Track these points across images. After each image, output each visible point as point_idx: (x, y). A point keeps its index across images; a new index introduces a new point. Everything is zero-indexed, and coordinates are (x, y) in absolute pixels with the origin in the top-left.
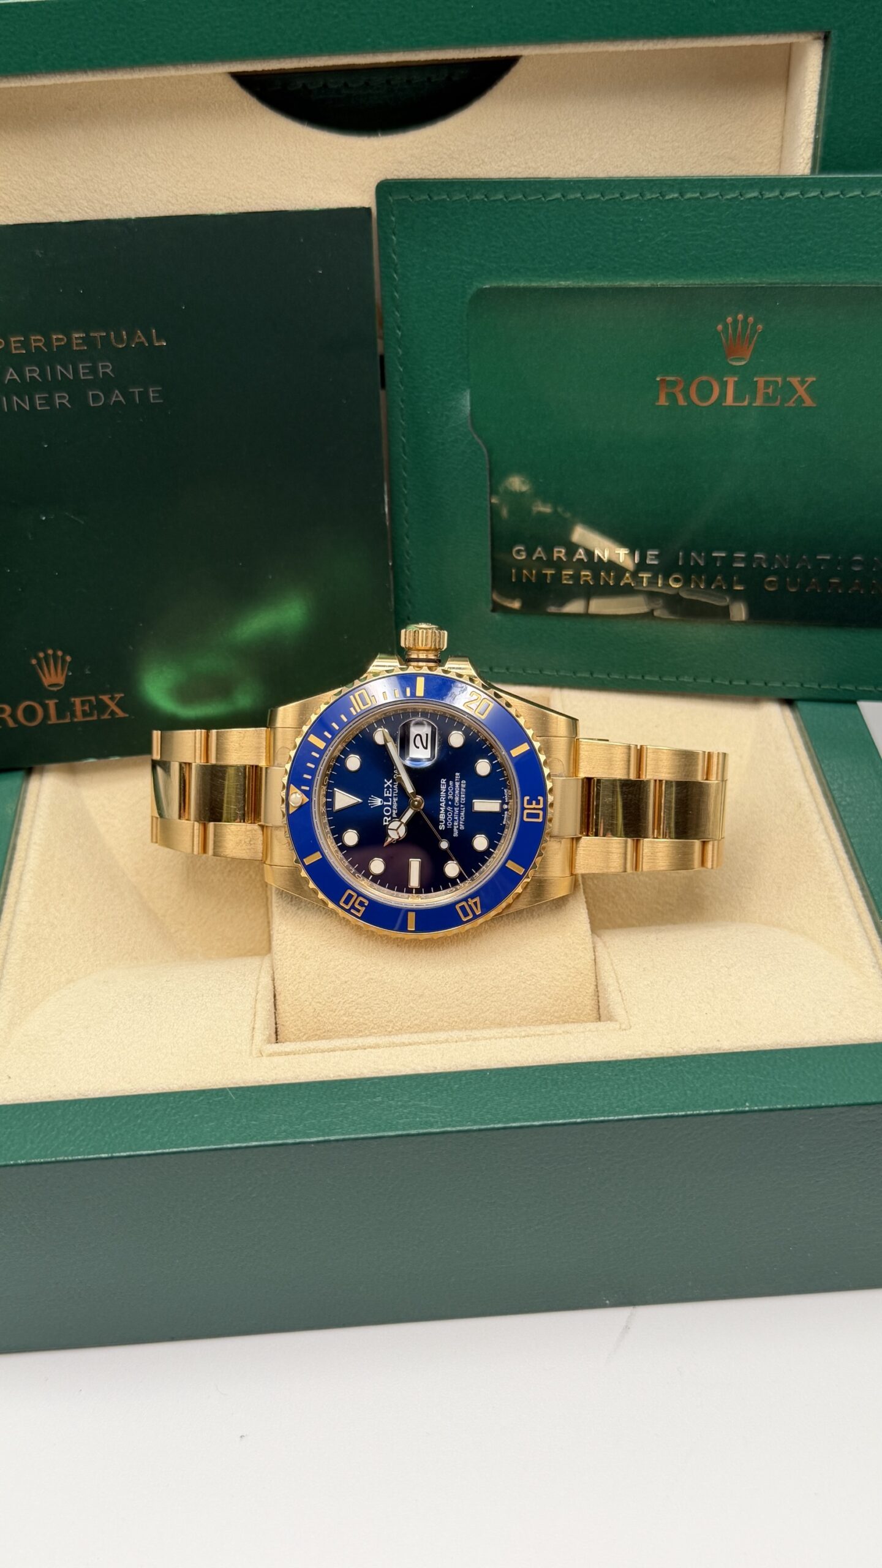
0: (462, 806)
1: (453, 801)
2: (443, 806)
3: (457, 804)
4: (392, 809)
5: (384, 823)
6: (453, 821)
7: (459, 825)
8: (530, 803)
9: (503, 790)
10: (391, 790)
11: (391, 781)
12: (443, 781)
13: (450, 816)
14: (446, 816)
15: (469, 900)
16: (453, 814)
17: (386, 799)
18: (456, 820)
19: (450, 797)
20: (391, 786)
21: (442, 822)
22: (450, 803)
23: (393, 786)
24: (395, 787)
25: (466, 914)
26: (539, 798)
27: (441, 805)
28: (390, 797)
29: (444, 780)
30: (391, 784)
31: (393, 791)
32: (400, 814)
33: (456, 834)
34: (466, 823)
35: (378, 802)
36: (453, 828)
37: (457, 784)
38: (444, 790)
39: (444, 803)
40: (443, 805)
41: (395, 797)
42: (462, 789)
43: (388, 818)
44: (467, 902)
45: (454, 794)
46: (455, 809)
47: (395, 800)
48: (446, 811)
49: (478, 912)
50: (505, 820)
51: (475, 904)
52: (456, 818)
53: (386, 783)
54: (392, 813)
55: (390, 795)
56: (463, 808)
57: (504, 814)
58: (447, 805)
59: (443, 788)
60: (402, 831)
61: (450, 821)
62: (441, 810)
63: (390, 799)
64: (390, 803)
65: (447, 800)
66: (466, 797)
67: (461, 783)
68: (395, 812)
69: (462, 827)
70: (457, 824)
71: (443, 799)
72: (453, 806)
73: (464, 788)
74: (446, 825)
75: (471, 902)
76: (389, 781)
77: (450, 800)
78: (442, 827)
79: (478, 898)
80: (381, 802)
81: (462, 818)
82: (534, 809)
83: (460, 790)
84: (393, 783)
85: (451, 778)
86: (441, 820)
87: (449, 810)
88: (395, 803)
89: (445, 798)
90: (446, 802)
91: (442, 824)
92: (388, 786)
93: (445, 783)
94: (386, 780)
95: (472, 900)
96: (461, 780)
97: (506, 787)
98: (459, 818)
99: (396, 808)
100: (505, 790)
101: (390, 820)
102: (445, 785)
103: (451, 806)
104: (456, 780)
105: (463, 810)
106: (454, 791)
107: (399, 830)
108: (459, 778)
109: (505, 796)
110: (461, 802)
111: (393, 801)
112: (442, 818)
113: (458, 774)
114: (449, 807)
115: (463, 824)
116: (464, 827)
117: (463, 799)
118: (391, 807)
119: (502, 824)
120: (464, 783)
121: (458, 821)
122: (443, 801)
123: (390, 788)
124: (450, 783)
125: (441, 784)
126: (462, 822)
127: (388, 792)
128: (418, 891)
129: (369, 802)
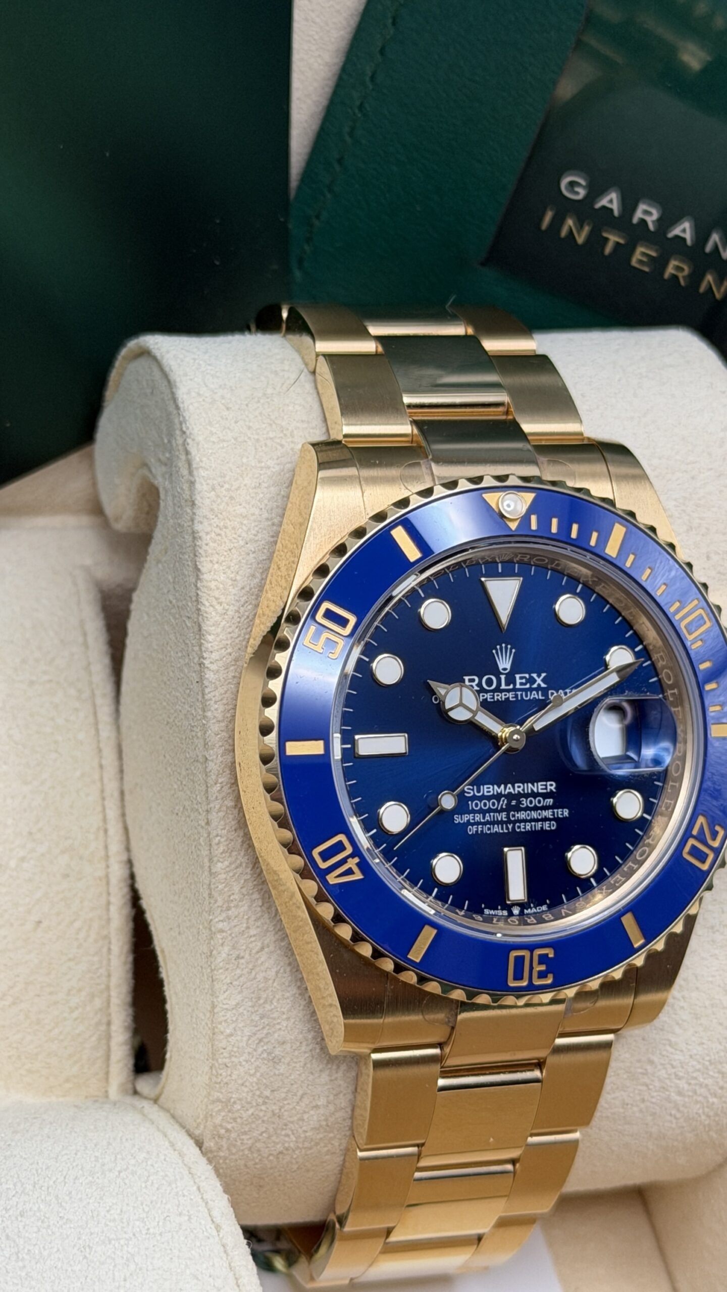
0: (510, 826)
1: (518, 809)
2: (507, 791)
3: (514, 816)
4: (494, 691)
5: (466, 678)
6: (483, 812)
7: (478, 823)
8: (543, 959)
9: (546, 903)
10: (528, 686)
11: (543, 685)
12: (552, 786)
13: (489, 804)
14: (489, 798)
15: (357, 860)
16: (496, 811)
17: (510, 679)
18: (484, 818)
19: (525, 802)
20: (535, 686)
21: (479, 791)
23: (535, 689)
24: (534, 695)
25: (325, 856)
26: (551, 976)
27: (509, 785)
28: (515, 684)
29: (553, 788)
30: (539, 685)
31: (526, 690)
32: (487, 706)
33: (457, 819)
34: (479, 836)
35: (504, 663)
36: (469, 812)
37: (548, 814)
38: (535, 790)
39: (512, 790)
40: (510, 789)
41: (516, 696)
42: (539, 825)
43: (477, 685)
44: (352, 856)
45: (531, 809)
46: (504, 814)
47: (511, 695)
48: (498, 797)
49: (332, 879)
50: (492, 912)
51: (350, 872)
52: (487, 818)
53: (539, 676)
54: (487, 692)
55: (518, 686)
56: (507, 828)
57: (502, 909)
58: (510, 797)
59: (539, 787)
60: (460, 715)
61: (481, 805)
62: (499, 787)
63: (511, 687)
64: (503, 687)
65: (519, 796)
66: (527, 832)
67: (550, 820)
68: (488, 696)
69: (472, 830)
70: (477, 819)
71: (519, 788)
72: (509, 809)
73: (542, 828)
74: (474, 798)
75: (352, 863)
76: (543, 680)
77: (520, 803)
78: (470, 791)
79: (361, 877)
80: (505, 669)
81: (489, 829)
82: (531, 969)
83: (537, 820)
84: (539, 688)
85: (559, 799)
86: (482, 787)
87: (501, 802)
88: (505, 695)
89: (522, 792)
90: (515, 794)
91: (473, 790)
92: (535, 681)
93: (549, 790)
94: (543, 675)
95: (358, 864)
96: (556, 819)
97: (550, 907)
98: (488, 823)
99: (498, 699)
100: (544, 908)
101: (476, 688)
102: (545, 791)
103: (508, 804)
104: (556, 811)
105: (502, 829)
106: (536, 808)
107: (460, 709)
108: (560, 816)
109: (531, 908)
110: (518, 824)
111: (508, 691)
112: (486, 790)
113: (566, 813)
114: (505, 802)
115: (477, 831)
116: (470, 833)
117: (522, 827)
118: (498, 689)
119: (485, 908)
120: (550, 827)
121: (482, 821)
122: (517, 789)
123: (531, 685)
124: (549, 800)
125: (546, 781)
126: (480, 829)
127: (524, 681)
128: (351, 755)
129: (504, 645)
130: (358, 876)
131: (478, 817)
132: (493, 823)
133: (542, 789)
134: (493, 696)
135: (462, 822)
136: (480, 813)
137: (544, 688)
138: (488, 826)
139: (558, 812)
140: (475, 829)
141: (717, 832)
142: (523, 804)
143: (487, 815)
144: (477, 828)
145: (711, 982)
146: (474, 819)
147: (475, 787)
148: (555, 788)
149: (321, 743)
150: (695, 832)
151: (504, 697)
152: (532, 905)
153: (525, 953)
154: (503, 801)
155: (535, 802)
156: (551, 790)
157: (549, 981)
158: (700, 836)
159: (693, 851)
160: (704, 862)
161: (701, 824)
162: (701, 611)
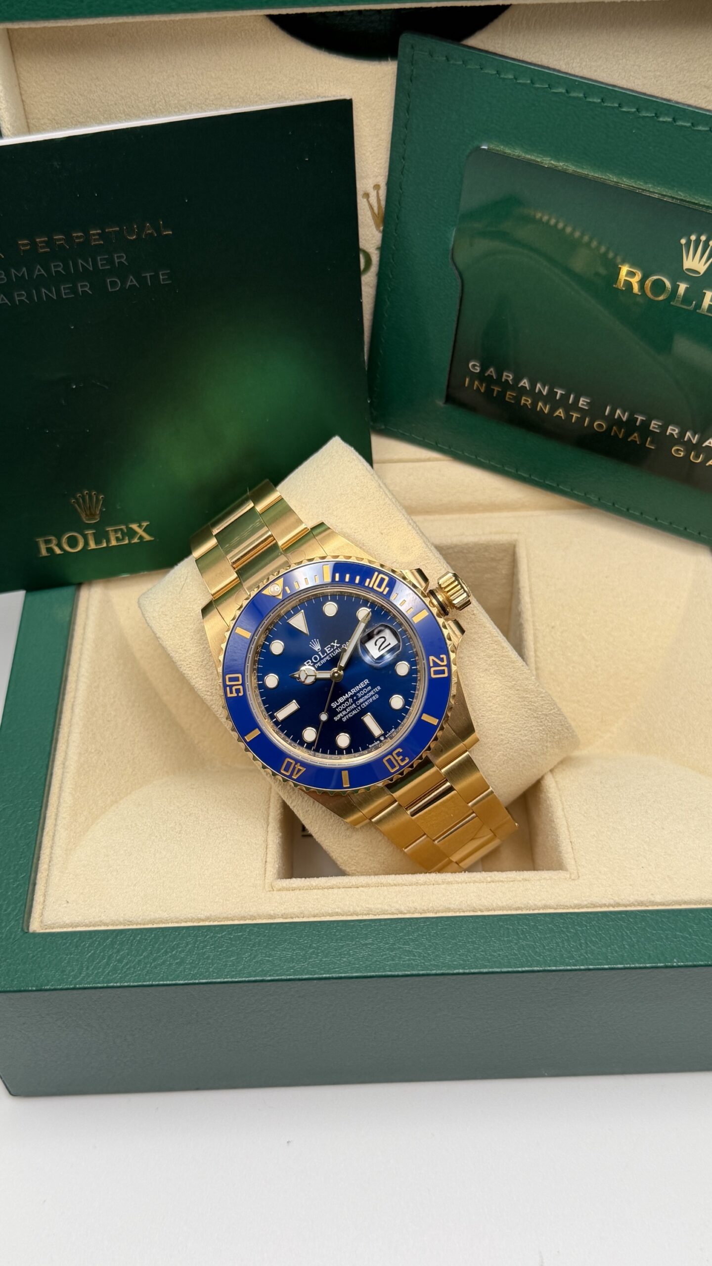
0: (359, 708)
1: (358, 699)
2: (349, 695)
3: (358, 703)
4: (319, 661)
6: (345, 709)
7: (345, 715)
8: (398, 754)
9: (393, 728)
10: (332, 650)
11: (338, 645)
12: (366, 681)
13: (345, 705)
14: (344, 703)
15: (299, 764)
17: (323, 652)
18: (346, 711)
19: (359, 695)
20: (335, 647)
21: (338, 703)
22: (355, 698)
24: (337, 651)
25: (287, 769)
26: (406, 758)
27: (349, 692)
28: (326, 652)
31: (332, 652)
32: (319, 669)
33: (336, 719)
34: (349, 720)
35: (317, 647)
36: (339, 713)
37: (372, 693)
38: (361, 687)
39: (351, 694)
41: (330, 656)
42: (371, 699)
43: (312, 663)
44: (296, 764)
45: (363, 696)
46: (354, 705)
47: (328, 658)
48: (347, 700)
49: (295, 777)
50: (373, 745)
51: (299, 770)
52: (348, 710)
53: (334, 643)
54: (317, 663)
55: (328, 652)
57: (376, 742)
58: (352, 697)
59: (362, 685)
60: (310, 680)
61: (342, 707)
62: (345, 696)
63: (326, 654)
64: (322, 656)
65: (355, 694)
66: (368, 705)
67: (374, 695)
68: (319, 664)
69: (344, 719)
71: (353, 691)
74: (337, 707)
75: (298, 767)
76: (337, 643)
77: (357, 696)
78: (334, 705)
80: (319, 649)
81: (351, 714)
82: (397, 761)
83: (369, 698)
84: (337, 647)
85: (373, 685)
86: (338, 700)
88: (325, 659)
89: (356, 692)
90: (353, 694)
94: (336, 641)
95: (300, 765)
96: (377, 693)
97: (395, 728)
98: (349, 712)
99: (323, 662)
100: (393, 730)
102: (365, 685)
103: (353, 700)
105: (356, 711)
106: (365, 694)
107: (308, 677)
108: (377, 691)
109: (388, 734)
110: (362, 705)
111: (325, 657)
112: (340, 700)
113: (379, 688)
116: (345, 721)
117: (365, 705)
118: (321, 659)
119: (369, 744)
120: (376, 697)
121: (346, 713)
123: (333, 648)
124: (369, 688)
125: (363, 681)
127: (329, 649)
128: (277, 723)
129: (312, 641)
130: (304, 769)
131: (344, 713)
132: (352, 711)
134: (321, 662)
135: (338, 719)
136: (344, 711)
139: (375, 690)
141: (443, 658)
144: (347, 717)
146: (343, 715)
148: (369, 681)
149: (257, 730)
150: (431, 665)
152: (387, 732)
153: (390, 757)
154: (350, 700)
155: (364, 692)
156: (367, 683)
158: (436, 665)
159: (436, 672)
160: (444, 673)
161: (433, 660)
162: (381, 576)
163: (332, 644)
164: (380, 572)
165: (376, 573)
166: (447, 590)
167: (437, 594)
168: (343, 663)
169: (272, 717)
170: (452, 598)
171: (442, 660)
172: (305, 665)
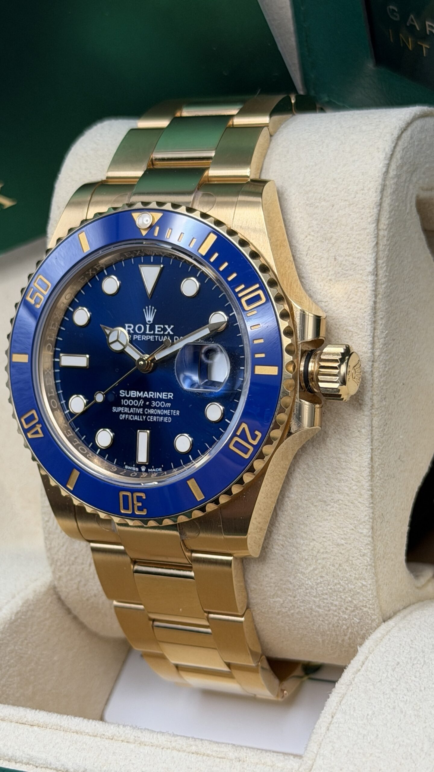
0: (144, 418)
1: (150, 407)
2: (145, 395)
3: (147, 411)
4: (141, 334)
5: (127, 325)
6: (129, 407)
7: (126, 413)
8: (139, 499)
9: (161, 467)
10: (162, 333)
11: (171, 333)
12: (171, 396)
13: (133, 403)
14: (134, 399)
15: (40, 426)
16: (137, 407)
17: (152, 328)
18: (130, 410)
19: (154, 404)
20: (166, 333)
21: (128, 394)
22: (148, 403)
23: (167, 335)
24: (165, 338)
25: (27, 421)
26: (145, 510)
27: (146, 392)
28: (154, 331)
29: (171, 397)
30: (169, 333)
31: (161, 335)
32: (134, 343)
33: (114, 409)
34: (126, 421)
35: (149, 318)
36: (121, 406)
37: (167, 412)
38: (161, 397)
39: (147, 396)
40: (146, 395)
41: (155, 338)
42: (161, 419)
43: (133, 330)
44: (38, 423)
45: (157, 408)
46: (141, 410)
47: (151, 338)
48: (139, 398)
49: (30, 435)
50: (130, 468)
51: (37, 432)
52: (132, 411)
53: (169, 327)
54: (138, 334)
55: (156, 332)
56: (143, 418)
57: (136, 467)
58: (145, 399)
59: (163, 395)
60: (116, 347)
61: (128, 402)
62: (140, 393)
63: (152, 332)
64: (148, 332)
65: (150, 400)
66: (154, 422)
67: (168, 416)
68: (138, 337)
69: (122, 417)
70: (126, 411)
71: (151, 395)
72: (144, 407)
73: (163, 420)
74: (125, 398)
75: (38, 428)
76: (171, 330)
77: (151, 403)
78: (123, 394)
79: (44, 436)
80: (149, 321)
82: (133, 504)
83: (160, 416)
85: (174, 404)
86: (130, 392)
87: (140, 402)
88: (148, 337)
89: (153, 397)
90: (149, 398)
91: (125, 393)
92: (167, 330)
93: (169, 398)
94: (172, 327)
95: (41, 428)
96: (172, 416)
97: (164, 470)
98: (132, 414)
99: (144, 339)
100: (160, 469)
101: (132, 332)
102: (166, 398)
103: (144, 404)
104: (172, 411)
105: (140, 418)
106: (160, 408)
107: (117, 343)
108: (174, 415)
109: (152, 469)
110: (149, 417)
111: (150, 335)
112: (132, 394)
113: (178, 413)
114: (143, 402)
115: (125, 418)
116: (121, 419)
117: (151, 418)
118: (144, 333)
119: (126, 464)
120: (167, 420)
121: (128, 412)
122: (150, 395)
123: (164, 333)
124: (168, 404)
125: (168, 392)
126: (127, 417)
127: (160, 329)
128: (56, 365)
129: (150, 307)
130: (41, 435)
132: (134, 414)
133: (165, 397)
134: (141, 337)
135: (117, 411)
136: (127, 407)
137: (171, 335)
138: (132, 416)
139: (173, 412)
140: (124, 417)
142: (153, 405)
143: (132, 409)
144: (125, 416)
145: (324, 537)
146: (124, 411)
147: (126, 391)
148: (173, 397)
150: (238, 433)
151: (147, 338)
152: (153, 467)
153: (129, 494)
154: (142, 402)
156: (170, 398)
157: (144, 513)
158: (243, 436)
159: (237, 445)
160: (246, 453)
161: (244, 429)
162: (260, 292)
163: (167, 326)
164: (262, 288)
165: (257, 286)
166: (322, 364)
167: (311, 360)
168: (159, 356)
169: (56, 355)
170: (320, 377)
171: (254, 437)
172: (125, 328)
